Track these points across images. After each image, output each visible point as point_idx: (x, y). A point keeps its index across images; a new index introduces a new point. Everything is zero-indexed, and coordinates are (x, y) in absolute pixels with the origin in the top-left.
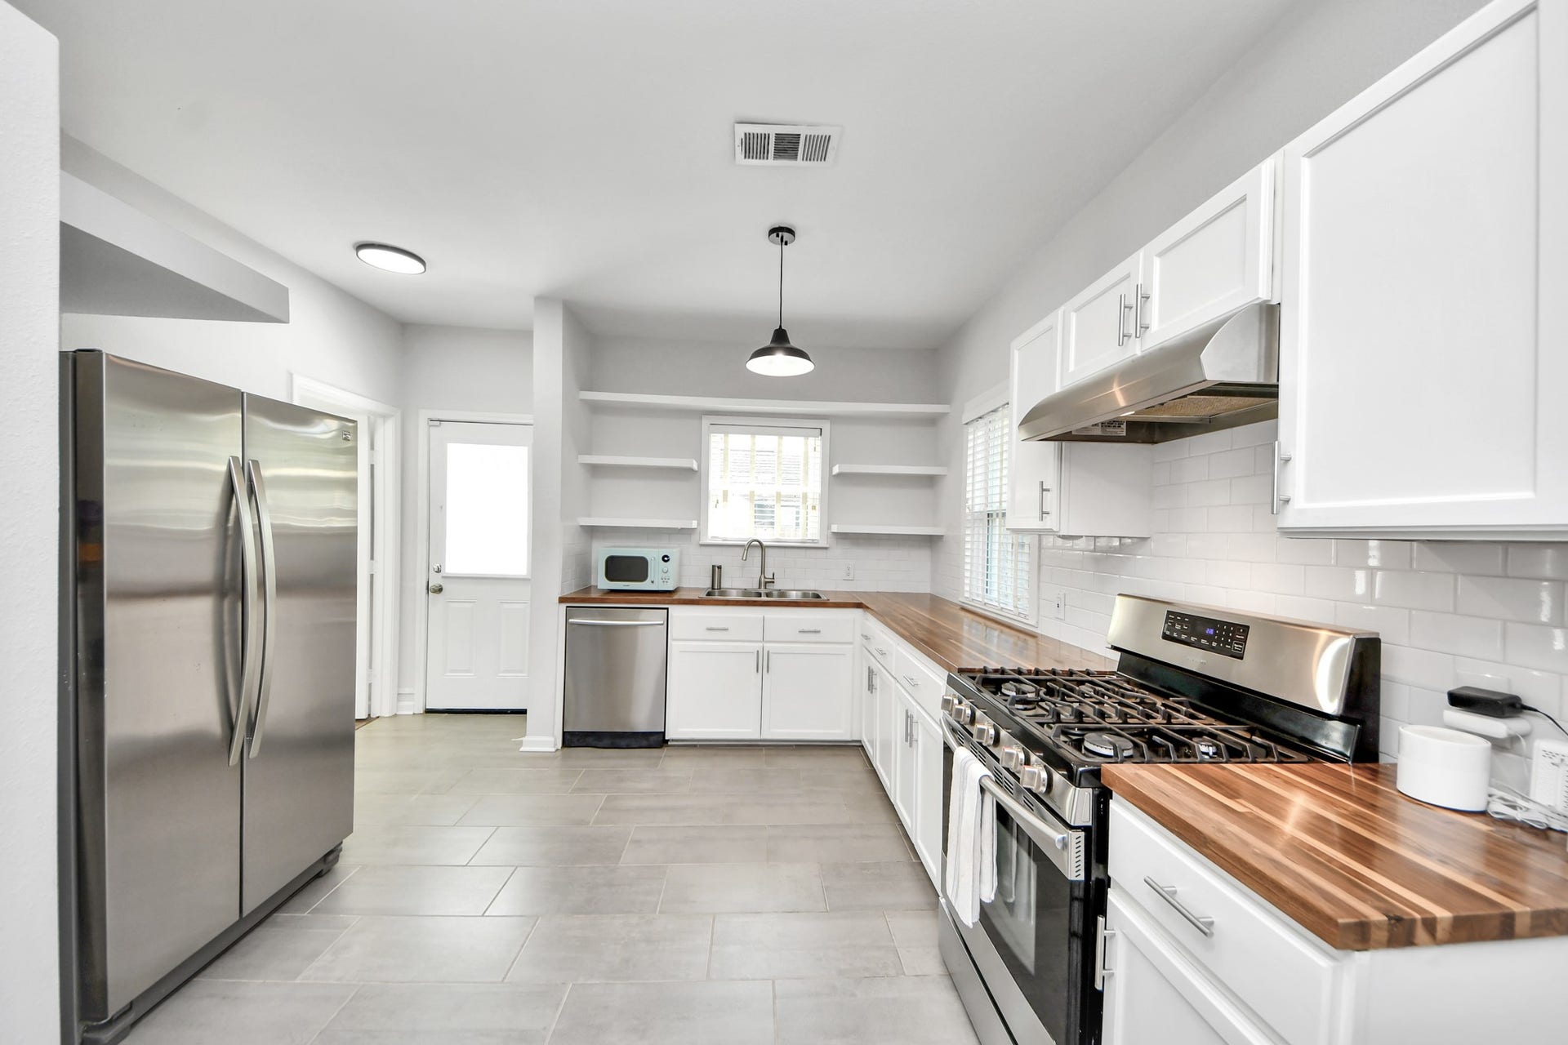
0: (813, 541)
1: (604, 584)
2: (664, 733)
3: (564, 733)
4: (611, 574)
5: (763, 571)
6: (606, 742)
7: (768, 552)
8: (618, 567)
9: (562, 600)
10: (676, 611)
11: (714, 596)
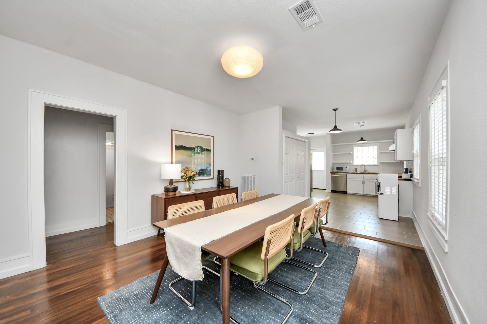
0: (376, 164)
1: (336, 171)
2: (347, 192)
3: (331, 190)
4: (337, 170)
5: (365, 169)
6: (337, 192)
7: (366, 166)
8: (338, 168)
9: (330, 173)
10: (348, 175)
11: (355, 173)
